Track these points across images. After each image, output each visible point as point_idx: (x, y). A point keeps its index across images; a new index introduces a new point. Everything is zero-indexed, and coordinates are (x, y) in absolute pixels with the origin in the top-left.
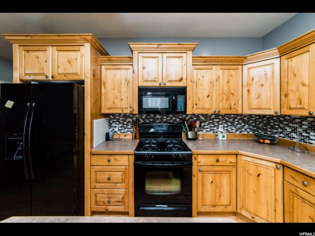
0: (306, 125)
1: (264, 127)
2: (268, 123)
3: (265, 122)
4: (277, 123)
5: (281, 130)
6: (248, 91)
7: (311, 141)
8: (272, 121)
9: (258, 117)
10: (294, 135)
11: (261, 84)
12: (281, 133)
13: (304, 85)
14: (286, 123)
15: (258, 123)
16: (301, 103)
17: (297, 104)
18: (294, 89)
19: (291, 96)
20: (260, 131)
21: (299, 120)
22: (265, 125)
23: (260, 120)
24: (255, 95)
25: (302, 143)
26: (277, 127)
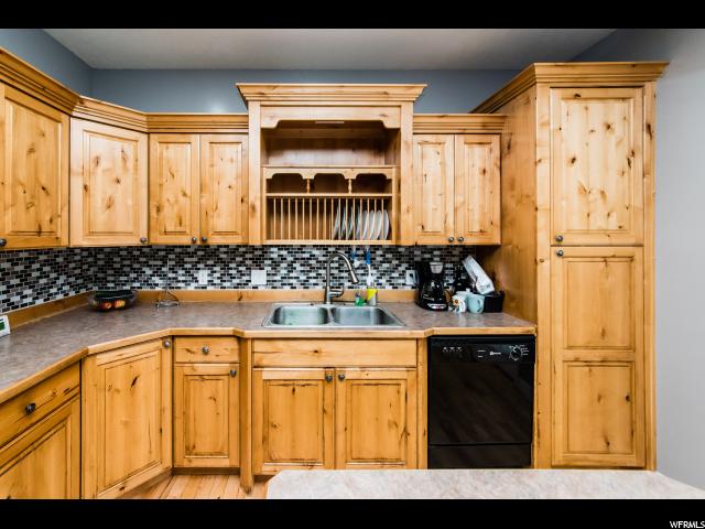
0: (173, 260)
1: (100, 275)
2: (109, 263)
3: (101, 263)
4: (127, 262)
5: (135, 275)
6: (86, 187)
7: (179, 285)
8: (117, 259)
9: (85, 254)
10: (156, 280)
11: (114, 176)
12: (135, 280)
13: (185, 195)
14: (144, 260)
15: (85, 267)
16: (181, 224)
17: (176, 226)
18: (172, 200)
19: (167, 211)
20: (90, 286)
21: (163, 253)
22: (102, 269)
23: (90, 260)
24: (103, 200)
25: (169, 290)
26: (127, 269)
